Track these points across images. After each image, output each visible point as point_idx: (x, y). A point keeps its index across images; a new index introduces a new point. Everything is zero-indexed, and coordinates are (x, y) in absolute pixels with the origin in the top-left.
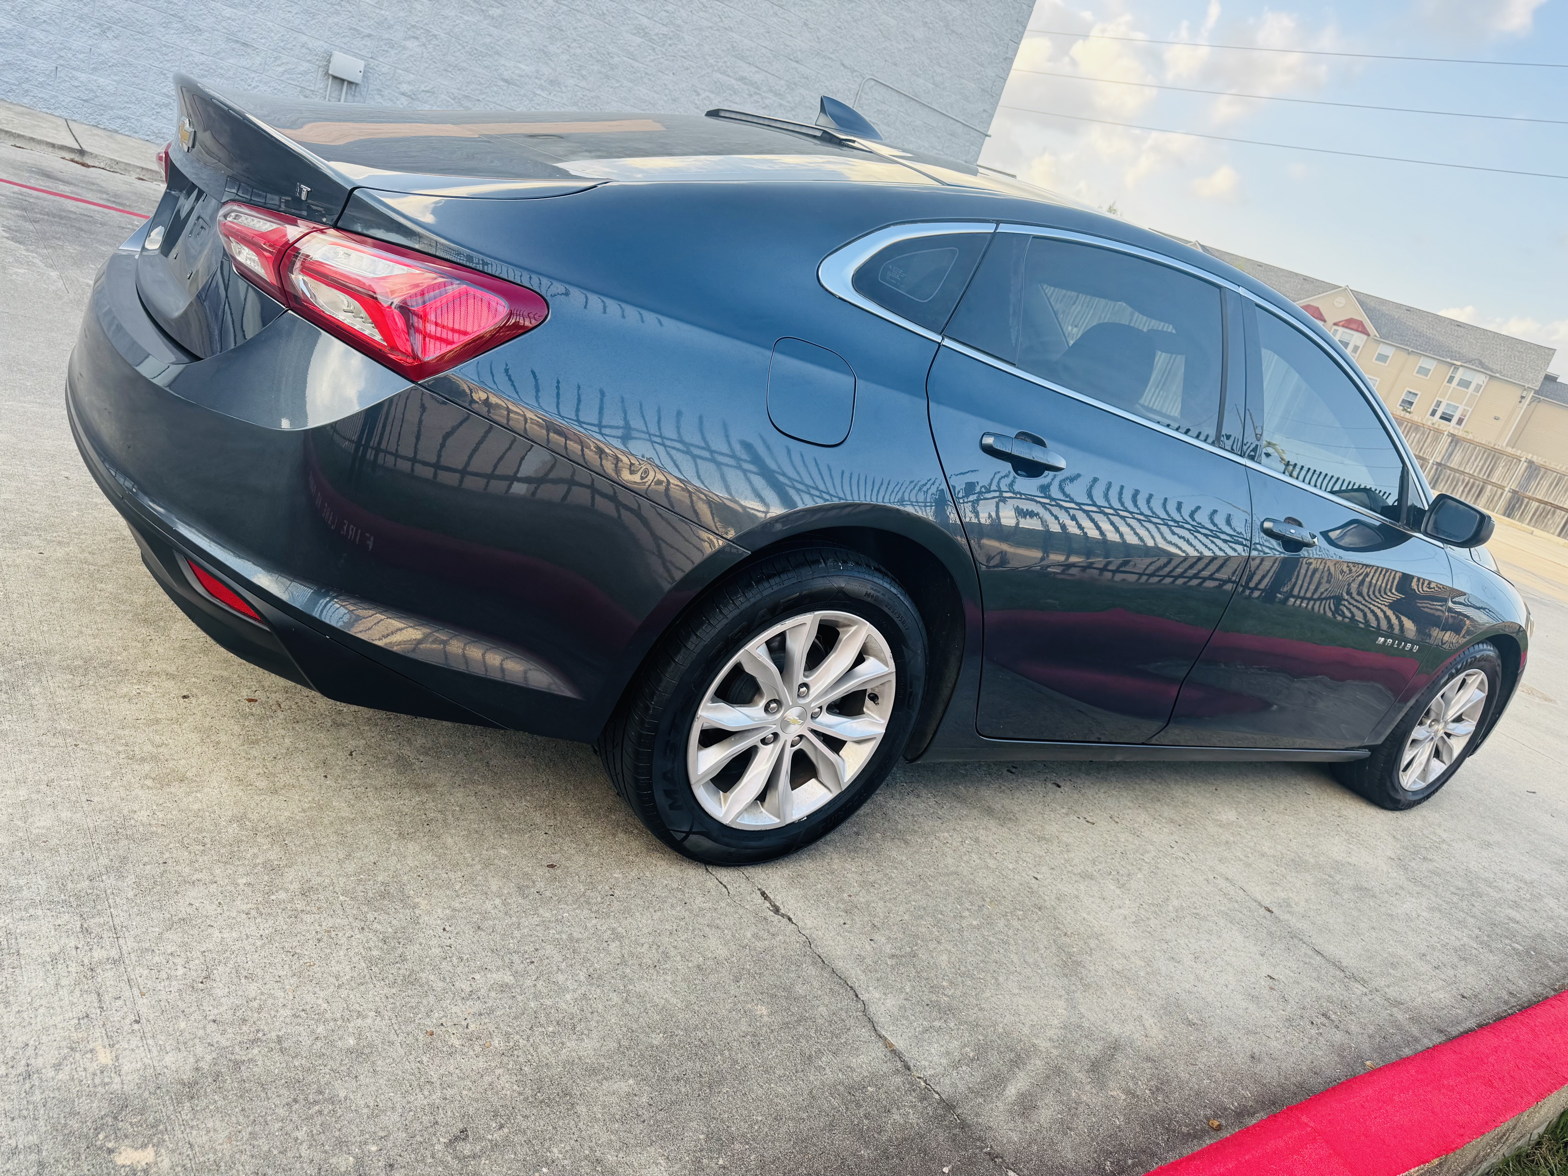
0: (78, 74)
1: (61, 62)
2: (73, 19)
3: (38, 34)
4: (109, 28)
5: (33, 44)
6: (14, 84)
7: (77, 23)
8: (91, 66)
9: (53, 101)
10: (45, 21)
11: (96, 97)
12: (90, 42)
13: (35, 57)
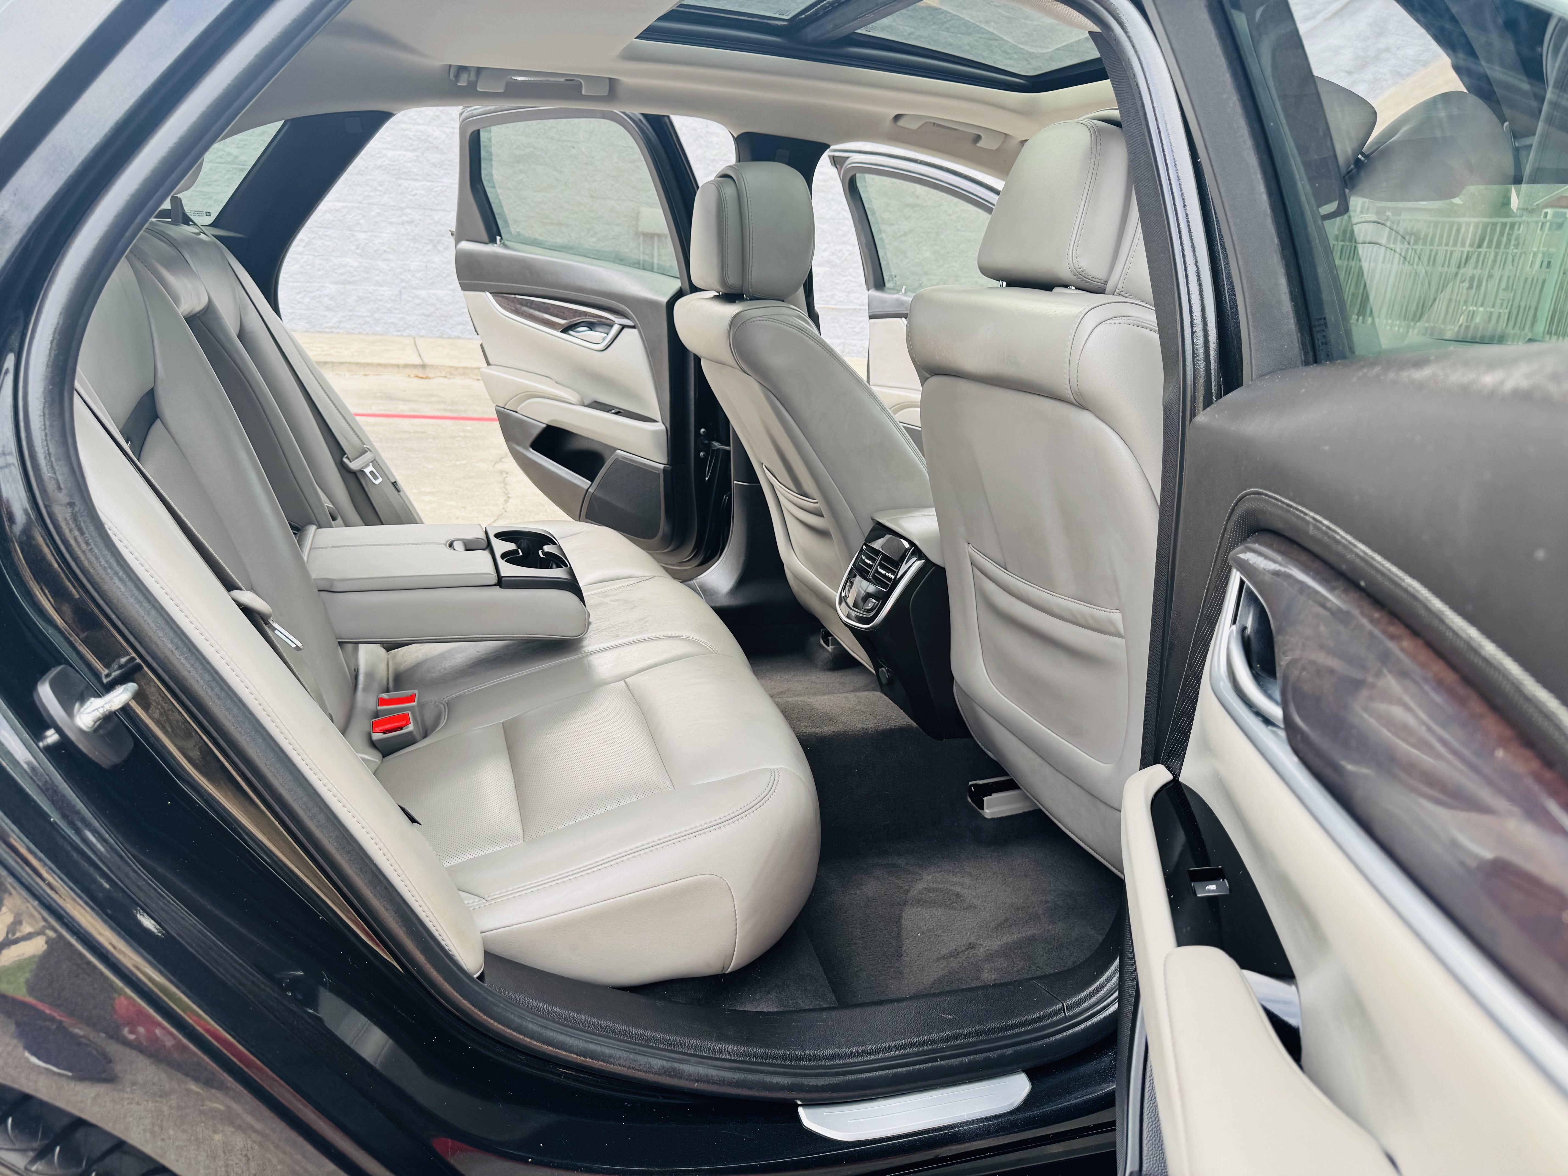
0: (419, 292)
1: (403, 285)
2: (407, 243)
3: (382, 265)
4: (439, 242)
5: (378, 275)
6: (367, 316)
7: (412, 245)
8: (429, 282)
9: (401, 323)
10: (385, 251)
11: (437, 309)
12: (425, 260)
13: (382, 286)
